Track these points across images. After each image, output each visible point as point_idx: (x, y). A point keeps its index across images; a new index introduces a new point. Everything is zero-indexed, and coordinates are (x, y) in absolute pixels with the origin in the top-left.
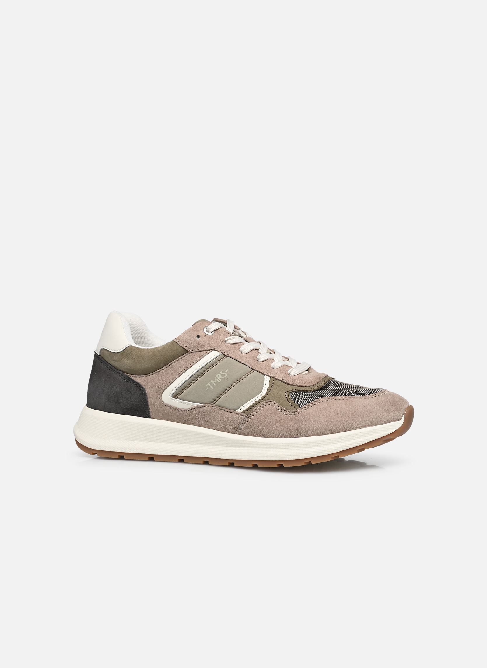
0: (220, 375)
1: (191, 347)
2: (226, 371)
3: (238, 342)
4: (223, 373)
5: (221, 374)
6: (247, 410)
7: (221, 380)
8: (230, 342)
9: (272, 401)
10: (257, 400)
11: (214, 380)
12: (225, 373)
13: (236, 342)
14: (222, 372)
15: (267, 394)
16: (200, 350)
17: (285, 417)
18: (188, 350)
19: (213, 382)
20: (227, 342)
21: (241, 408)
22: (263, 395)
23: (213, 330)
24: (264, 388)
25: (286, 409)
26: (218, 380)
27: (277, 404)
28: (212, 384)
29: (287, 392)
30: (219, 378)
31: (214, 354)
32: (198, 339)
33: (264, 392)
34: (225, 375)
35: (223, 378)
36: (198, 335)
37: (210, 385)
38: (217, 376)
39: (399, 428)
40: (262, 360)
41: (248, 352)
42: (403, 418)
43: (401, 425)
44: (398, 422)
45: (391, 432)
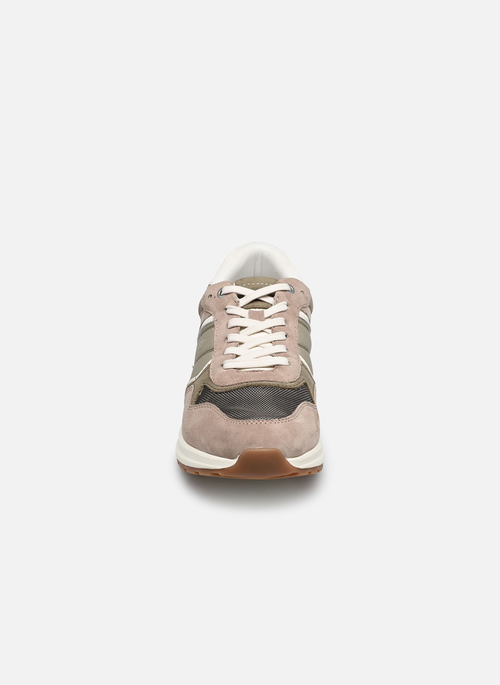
2: (204, 341)
8: (230, 311)
12: (202, 343)
14: (202, 341)
20: (227, 311)
29: (204, 383)
30: (199, 345)
35: (200, 347)
36: (211, 294)
39: (228, 468)
40: (230, 340)
41: (231, 328)
42: (237, 458)
43: (232, 465)
44: (230, 460)
45: (219, 468)
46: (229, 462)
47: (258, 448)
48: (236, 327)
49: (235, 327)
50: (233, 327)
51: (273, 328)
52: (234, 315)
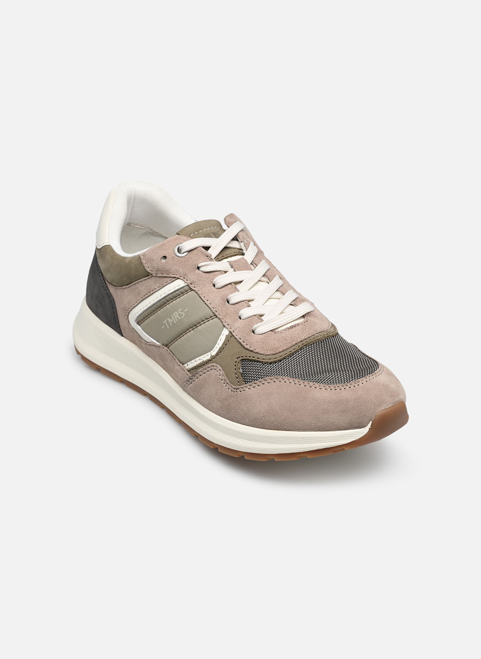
0: (177, 314)
1: (154, 270)
2: (185, 311)
3: (215, 270)
4: (181, 313)
5: (179, 313)
6: (193, 369)
7: (177, 321)
8: (205, 269)
9: (219, 366)
10: (205, 359)
11: (171, 319)
12: (183, 314)
13: (211, 270)
14: (181, 311)
15: (217, 354)
16: (163, 275)
17: (226, 390)
18: (151, 272)
19: (170, 320)
20: (201, 269)
21: (189, 363)
22: (212, 355)
23: (187, 250)
24: (217, 345)
25: (230, 382)
26: (174, 320)
27: (222, 372)
28: (168, 322)
29: (239, 357)
30: (175, 316)
31: (179, 284)
32: (163, 261)
33: (214, 352)
34: (182, 315)
35: (180, 318)
36: (164, 255)
37: (166, 323)
38: (174, 314)
39: (359, 439)
40: (233, 301)
41: (223, 287)
42: (369, 426)
43: (364, 434)
44: (359, 430)
45: (346, 443)
46: (359, 432)
47: (388, 407)
48: (230, 284)
49: (228, 284)
50: (226, 285)
51: (265, 274)
52: (215, 271)
